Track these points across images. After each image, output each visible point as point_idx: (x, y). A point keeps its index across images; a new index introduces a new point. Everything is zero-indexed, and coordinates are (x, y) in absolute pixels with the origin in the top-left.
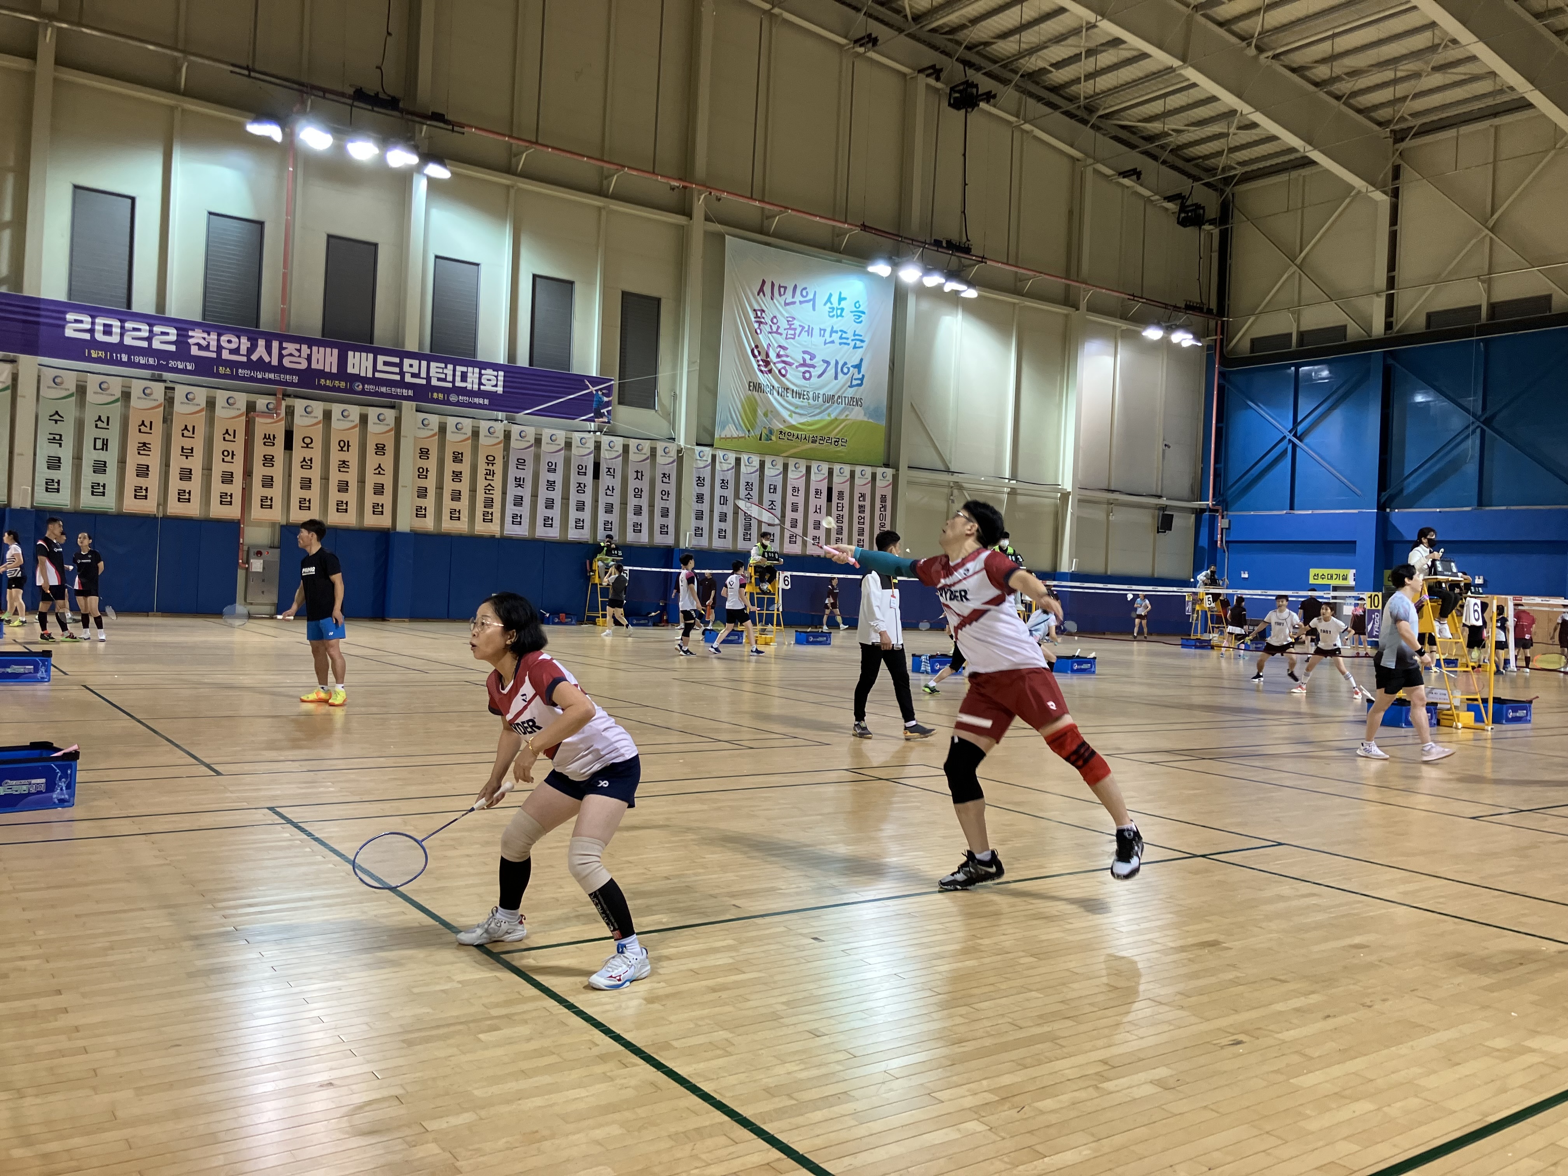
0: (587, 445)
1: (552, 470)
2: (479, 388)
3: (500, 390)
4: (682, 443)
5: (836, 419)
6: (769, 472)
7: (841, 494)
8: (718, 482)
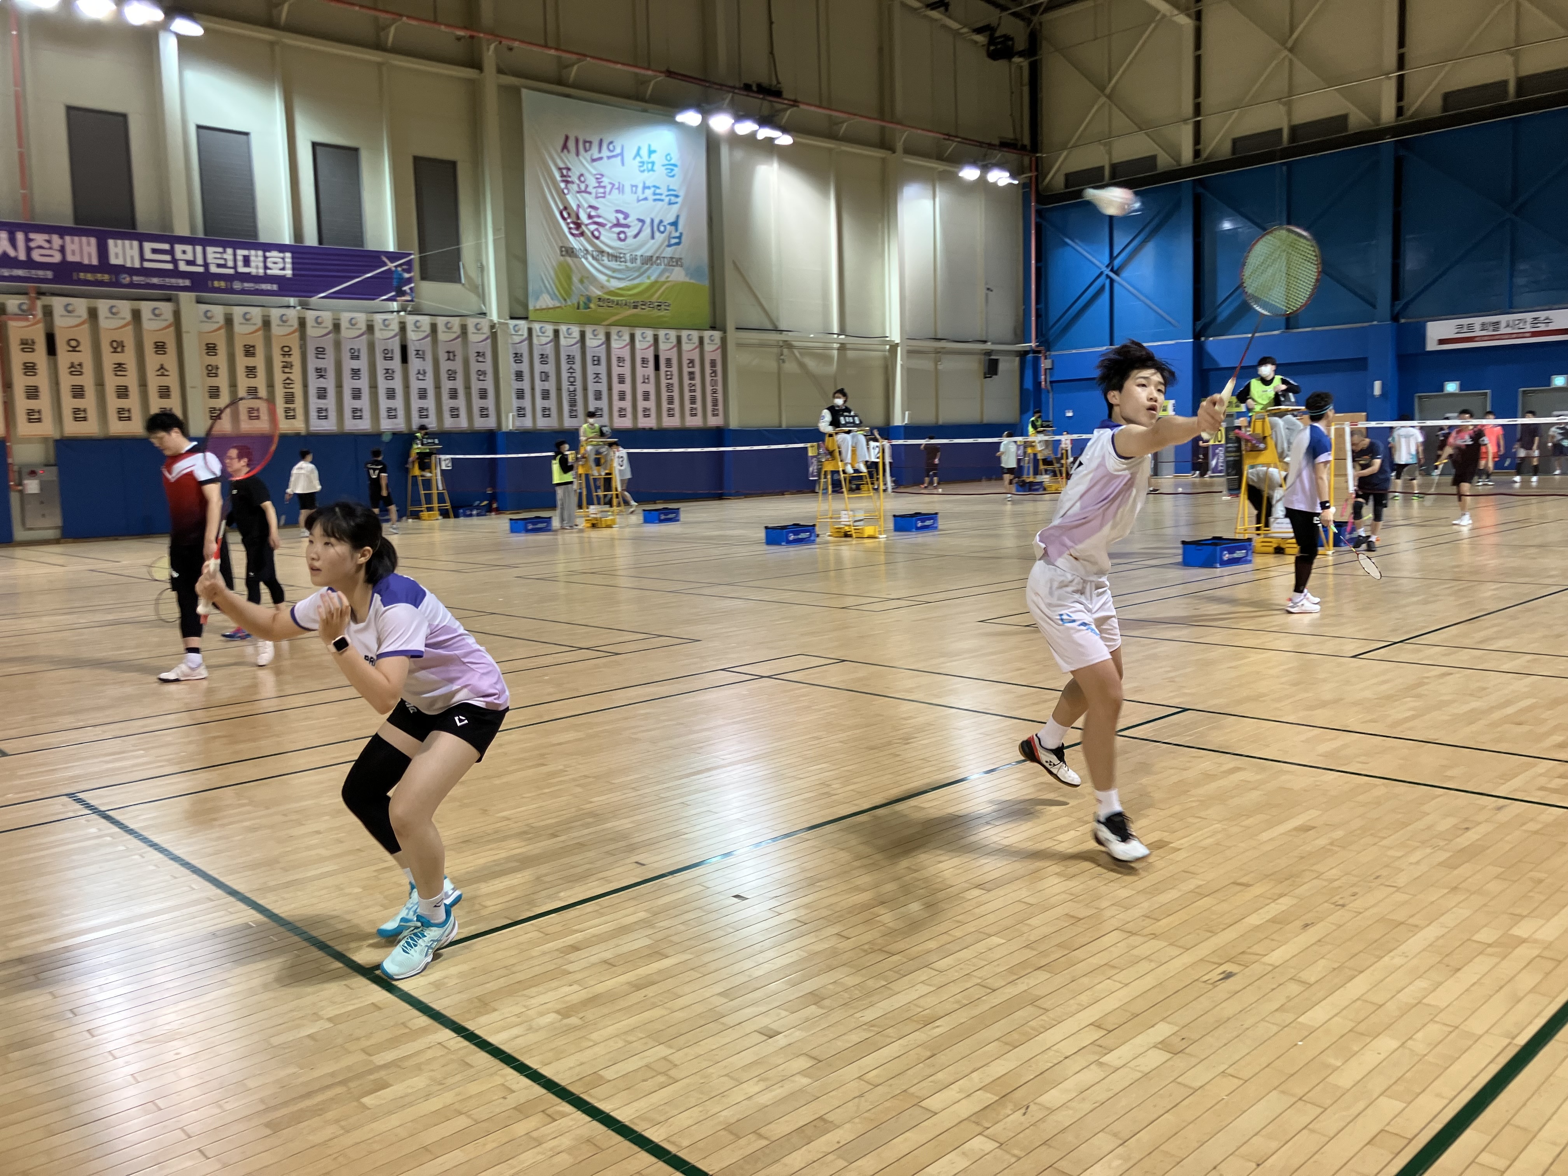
0: (390, 327)
1: (355, 357)
2: (265, 273)
3: (289, 273)
4: (494, 317)
5: (656, 282)
6: (591, 342)
7: (669, 361)
8: (537, 356)
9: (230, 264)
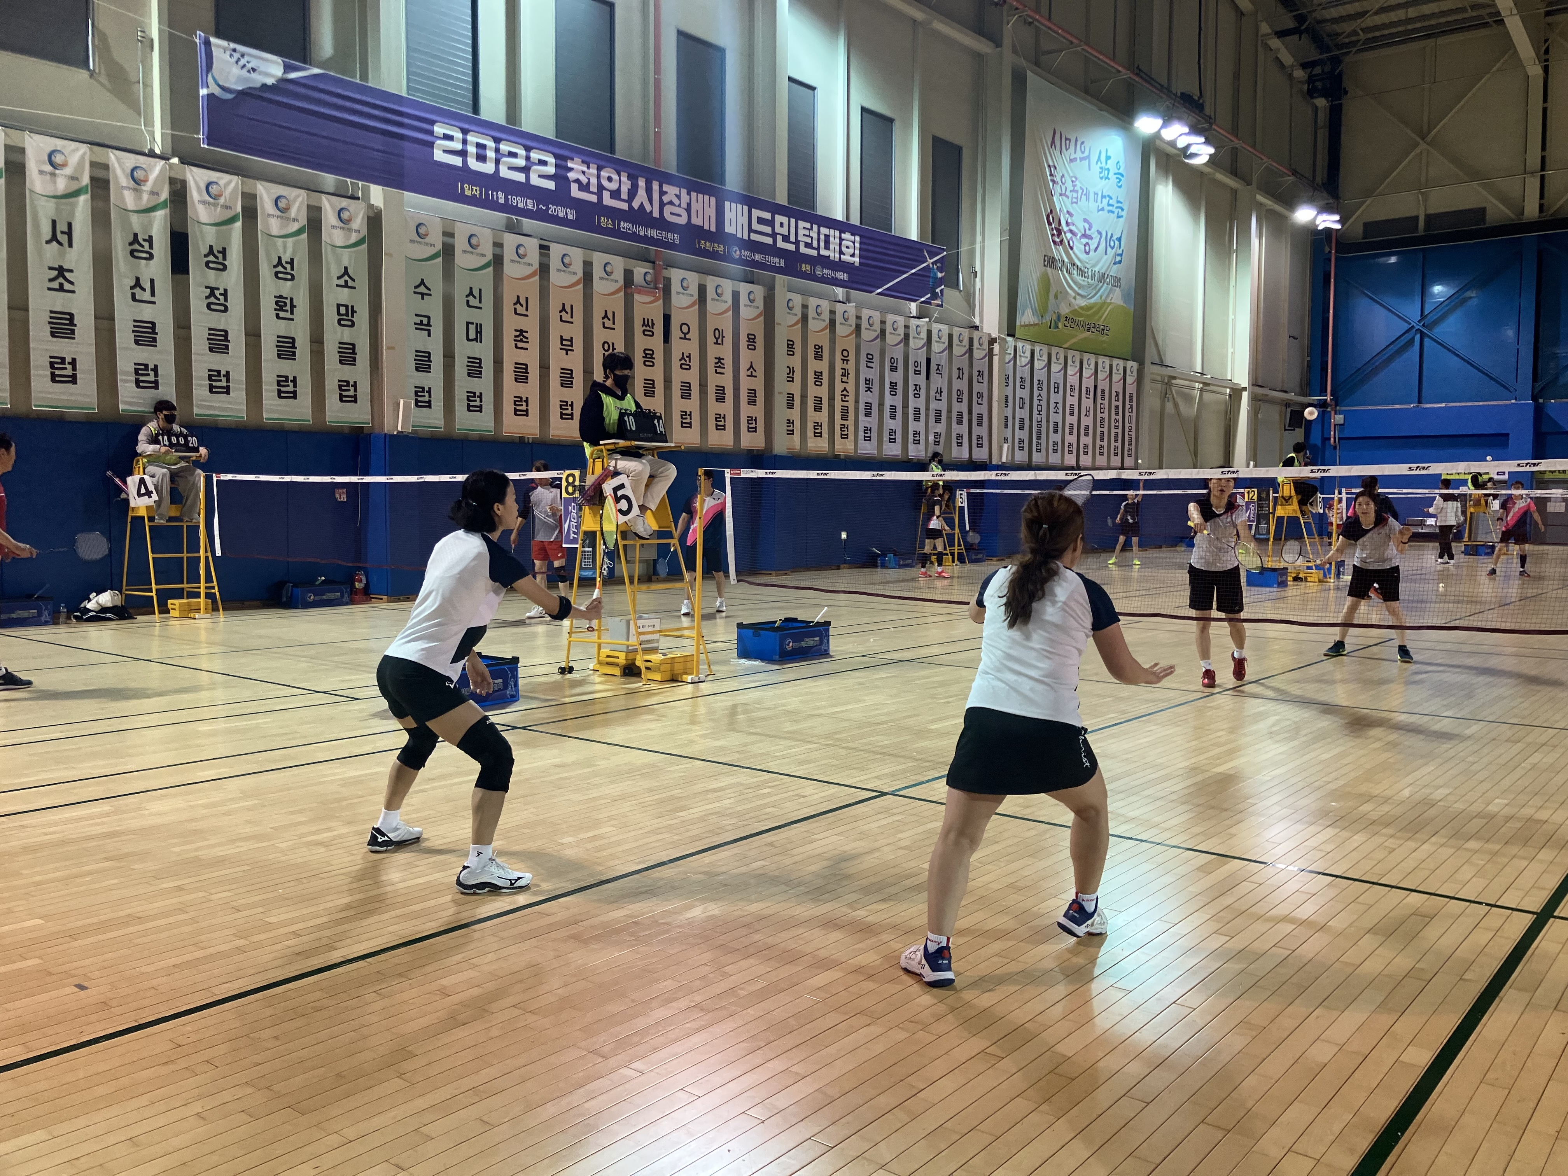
0: (921, 336)
1: (894, 368)
2: (840, 258)
4: (994, 332)
5: (1104, 303)
6: (1055, 368)
7: (1103, 393)
8: (1018, 380)
9: (815, 244)
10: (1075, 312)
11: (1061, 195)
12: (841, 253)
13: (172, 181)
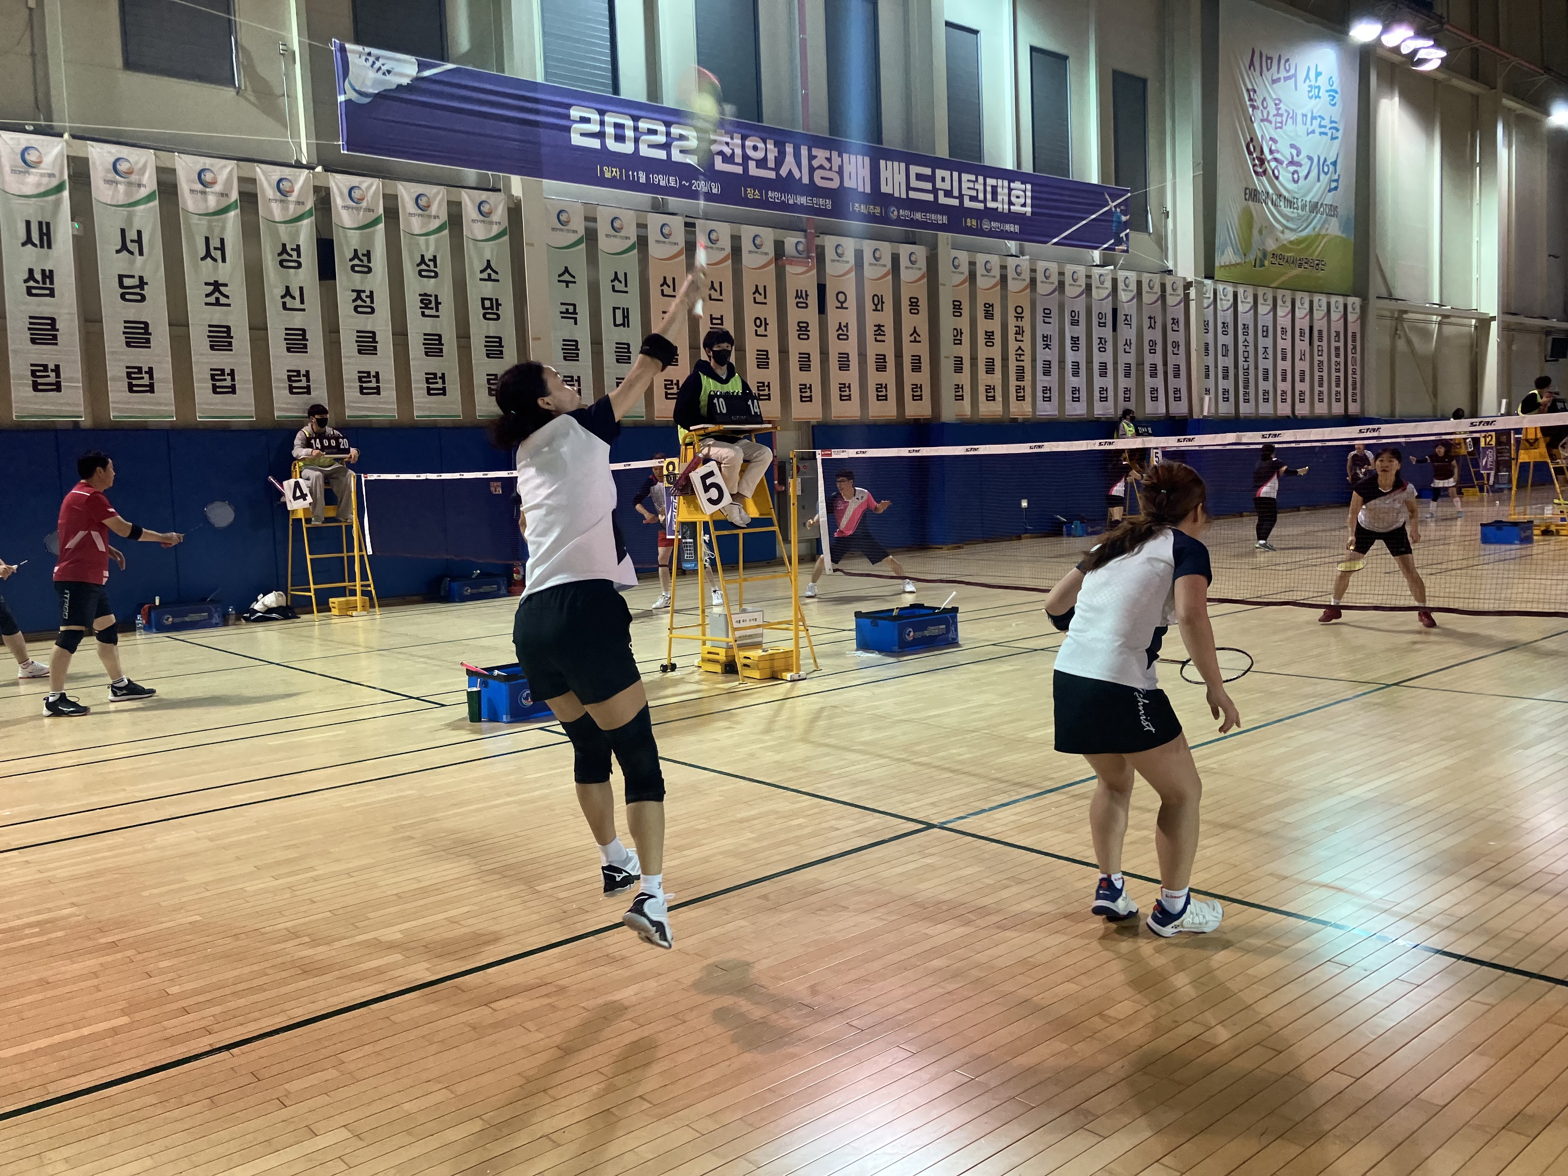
0: (1105, 285)
1: (1075, 323)
4: (1190, 276)
5: (1319, 235)
7: (1320, 334)
8: (1220, 325)
9: (981, 196)
10: (1283, 247)
11: (1262, 120)
12: (1010, 203)
13: (317, 189)
